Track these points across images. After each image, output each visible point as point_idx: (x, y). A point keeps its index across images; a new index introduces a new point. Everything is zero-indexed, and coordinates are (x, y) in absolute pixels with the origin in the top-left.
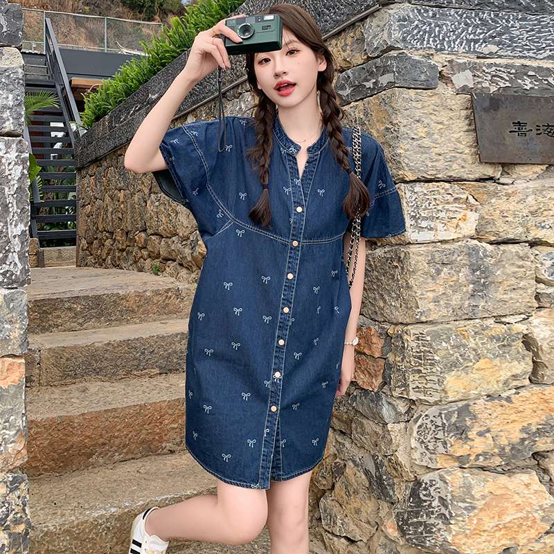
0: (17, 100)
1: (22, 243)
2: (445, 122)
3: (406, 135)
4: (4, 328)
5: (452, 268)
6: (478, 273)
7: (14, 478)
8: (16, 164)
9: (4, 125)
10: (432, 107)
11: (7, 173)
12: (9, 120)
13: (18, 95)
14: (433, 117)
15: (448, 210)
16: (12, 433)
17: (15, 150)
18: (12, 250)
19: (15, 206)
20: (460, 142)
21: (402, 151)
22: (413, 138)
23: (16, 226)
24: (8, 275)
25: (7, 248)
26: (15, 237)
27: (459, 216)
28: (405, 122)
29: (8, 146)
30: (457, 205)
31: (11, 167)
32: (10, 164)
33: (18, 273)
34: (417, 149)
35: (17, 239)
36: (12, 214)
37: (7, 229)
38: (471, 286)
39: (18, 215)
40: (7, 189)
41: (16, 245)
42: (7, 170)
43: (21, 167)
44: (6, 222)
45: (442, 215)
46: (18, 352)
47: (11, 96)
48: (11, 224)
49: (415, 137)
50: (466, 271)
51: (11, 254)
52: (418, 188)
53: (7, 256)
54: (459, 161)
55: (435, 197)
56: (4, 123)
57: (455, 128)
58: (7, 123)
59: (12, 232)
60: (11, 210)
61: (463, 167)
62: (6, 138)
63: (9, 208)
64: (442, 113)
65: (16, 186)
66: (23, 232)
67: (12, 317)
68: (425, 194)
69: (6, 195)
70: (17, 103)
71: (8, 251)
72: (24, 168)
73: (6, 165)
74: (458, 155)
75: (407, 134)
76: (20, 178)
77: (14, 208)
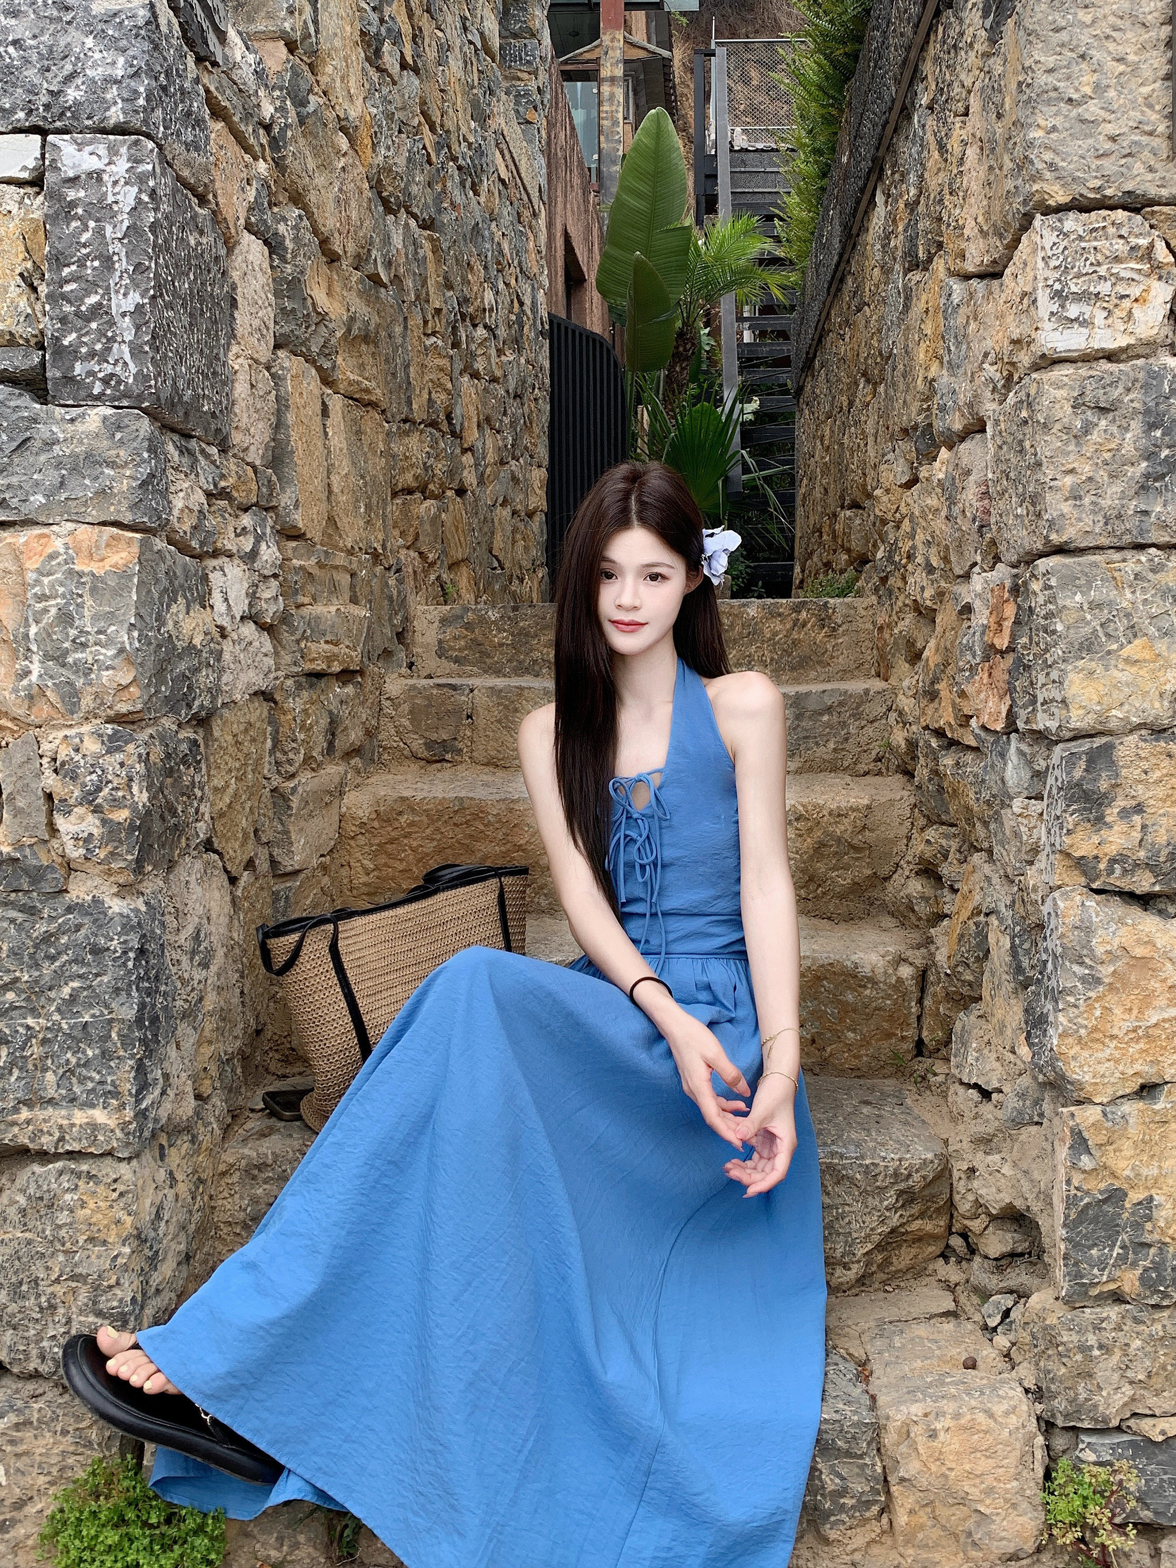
0: (131, 66)
1: (138, 328)
2: (1132, 58)
3: (1053, 94)
4: (102, 473)
5: (1114, 420)
6: (1158, 433)
7: (116, 732)
8: (126, 183)
9: (108, 114)
10: (1112, 19)
11: (110, 199)
12: (115, 103)
13: (135, 58)
14: (1111, 46)
15: (1117, 276)
16: (110, 653)
17: (125, 158)
18: (119, 339)
19: (124, 259)
20: (1151, 107)
21: (1039, 134)
22: (1070, 100)
23: (125, 295)
24: (113, 383)
25: (110, 334)
26: (124, 315)
27: (1135, 291)
28: (1050, 61)
29: (113, 151)
30: (1133, 265)
31: (117, 189)
32: (115, 183)
33: (131, 380)
34: (1078, 126)
35: (127, 319)
36: (118, 274)
37: (110, 300)
38: (1144, 464)
39: (130, 277)
40: (109, 229)
41: (126, 328)
42: (110, 194)
43: (135, 189)
44: (108, 288)
45: (1104, 288)
46: (127, 518)
47: (121, 61)
48: (117, 292)
49: (1075, 96)
50: (1136, 426)
51: (116, 345)
52: (1072, 222)
53: (109, 349)
54: (1146, 155)
55: (1095, 244)
56: (108, 109)
57: (1146, 72)
58: (113, 109)
59: (119, 306)
60: (117, 265)
61: (1151, 169)
62: (111, 137)
63: (113, 263)
64: (1129, 35)
65: (126, 224)
66: (139, 307)
67: (118, 456)
68: (1081, 238)
69: (109, 240)
70: (131, 71)
71: (112, 340)
72: (140, 191)
73: (109, 185)
74: (1145, 139)
75: (1056, 89)
76: (134, 209)
77: (122, 264)
